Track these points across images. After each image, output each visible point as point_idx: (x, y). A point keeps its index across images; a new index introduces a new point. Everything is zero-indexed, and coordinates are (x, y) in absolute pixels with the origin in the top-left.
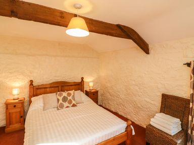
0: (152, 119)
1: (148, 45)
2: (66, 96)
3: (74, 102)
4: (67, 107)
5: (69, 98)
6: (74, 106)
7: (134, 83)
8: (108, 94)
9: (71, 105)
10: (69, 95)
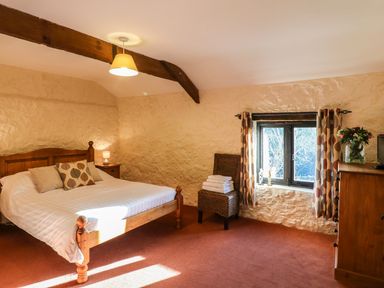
0: (204, 183)
1: (197, 91)
2: (76, 168)
3: (90, 178)
4: (81, 185)
5: (82, 171)
6: (91, 183)
7: (180, 145)
8: (137, 170)
9: (87, 182)
10: (81, 166)
